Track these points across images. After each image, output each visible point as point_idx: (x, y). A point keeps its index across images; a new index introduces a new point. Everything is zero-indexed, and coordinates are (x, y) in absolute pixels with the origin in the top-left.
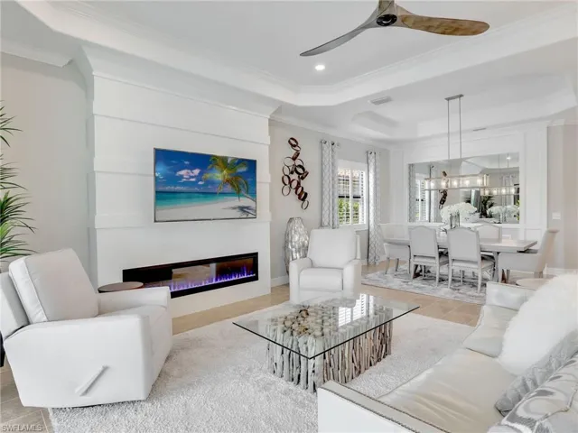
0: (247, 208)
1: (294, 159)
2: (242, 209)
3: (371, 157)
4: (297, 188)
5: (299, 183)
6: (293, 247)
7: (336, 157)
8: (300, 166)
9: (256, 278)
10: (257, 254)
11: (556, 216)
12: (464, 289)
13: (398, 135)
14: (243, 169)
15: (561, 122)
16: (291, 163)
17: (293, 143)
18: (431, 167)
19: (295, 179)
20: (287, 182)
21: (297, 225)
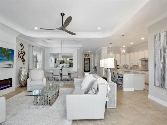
0: (11, 64)
1: (22, 50)
2: (10, 65)
3: (41, 51)
4: (22, 58)
5: (23, 57)
6: (22, 76)
7: (33, 50)
8: (23, 52)
9: (11, 86)
10: (11, 78)
11: (78, 66)
12: (65, 82)
13: (48, 46)
14: (10, 52)
15: (79, 49)
16: (21, 51)
17: (22, 45)
18: (53, 54)
19: (22, 56)
20: (19, 56)
21: (23, 69)
